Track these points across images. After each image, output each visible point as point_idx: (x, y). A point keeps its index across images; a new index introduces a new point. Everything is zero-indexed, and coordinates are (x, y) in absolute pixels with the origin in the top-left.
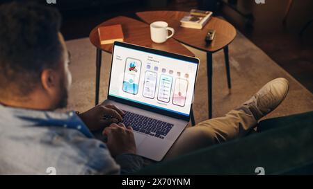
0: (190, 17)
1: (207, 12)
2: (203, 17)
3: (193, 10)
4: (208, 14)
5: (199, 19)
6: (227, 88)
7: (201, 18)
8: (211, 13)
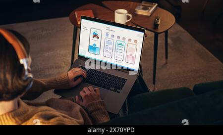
0: (142, 7)
1: (154, 4)
2: (152, 7)
3: (143, 2)
4: (154, 5)
5: (148, 9)
6: (165, 59)
7: (150, 8)
8: (157, 4)
